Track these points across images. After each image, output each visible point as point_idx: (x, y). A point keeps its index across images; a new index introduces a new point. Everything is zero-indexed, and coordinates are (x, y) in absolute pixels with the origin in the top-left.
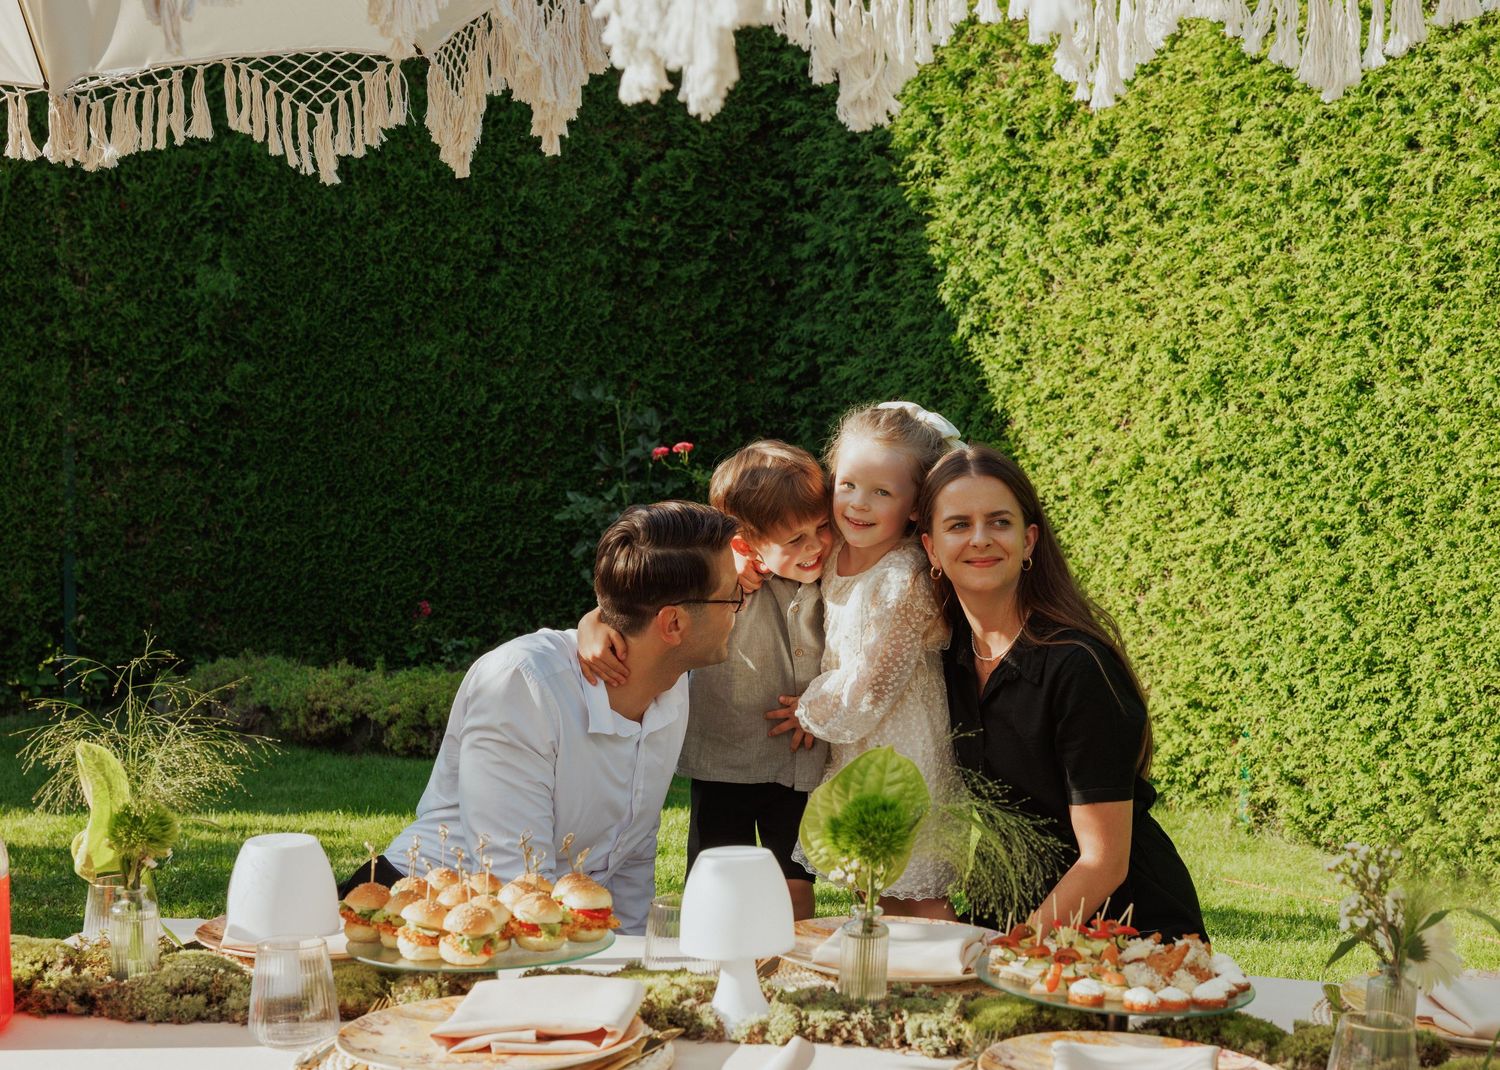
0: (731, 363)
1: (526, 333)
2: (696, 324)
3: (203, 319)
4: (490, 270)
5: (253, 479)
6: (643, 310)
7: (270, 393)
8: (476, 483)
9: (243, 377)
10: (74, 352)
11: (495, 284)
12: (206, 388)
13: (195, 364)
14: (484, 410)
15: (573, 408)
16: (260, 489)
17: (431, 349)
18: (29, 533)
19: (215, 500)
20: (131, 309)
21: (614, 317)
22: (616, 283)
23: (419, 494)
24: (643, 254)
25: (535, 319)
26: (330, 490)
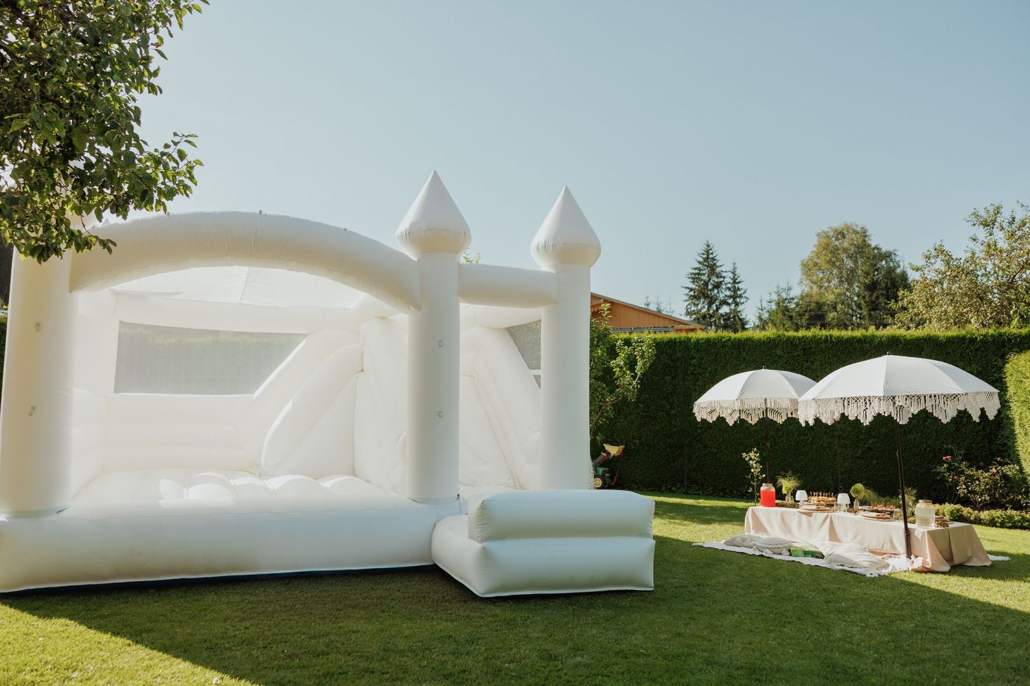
0: (987, 440)
1: (935, 434)
2: (977, 432)
3: (863, 431)
4: (926, 421)
5: (875, 462)
6: (964, 429)
7: (878, 445)
8: (925, 464)
9: (872, 442)
10: (839, 436)
11: (927, 424)
12: (865, 444)
13: (863, 440)
14: (926, 450)
15: (945, 449)
16: (877, 463)
17: (913, 437)
18: (831, 470)
19: (868, 466)
20: (849, 429)
21: (956, 430)
22: (957, 423)
23: (912, 466)
24: (962, 417)
25: (936, 430)
26: (892, 464)
